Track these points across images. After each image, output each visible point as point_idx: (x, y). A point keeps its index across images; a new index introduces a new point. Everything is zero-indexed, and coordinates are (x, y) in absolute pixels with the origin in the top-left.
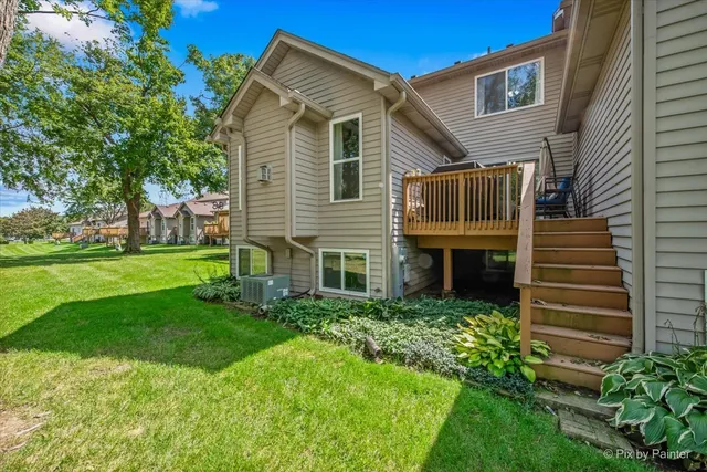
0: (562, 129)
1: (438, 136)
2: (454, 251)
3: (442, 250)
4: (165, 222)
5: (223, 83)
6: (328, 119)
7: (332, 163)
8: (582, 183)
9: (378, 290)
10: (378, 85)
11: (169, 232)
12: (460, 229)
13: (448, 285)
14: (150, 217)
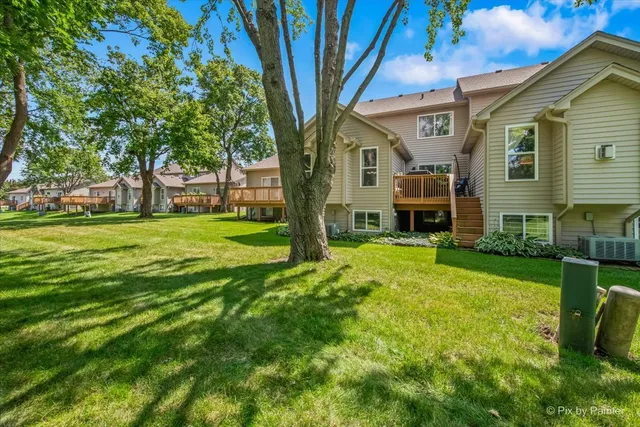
0: (464, 151)
1: (403, 152)
2: (415, 212)
3: (409, 212)
4: (131, 192)
5: (216, 84)
6: (360, 147)
7: (361, 168)
8: (472, 180)
9: (387, 229)
10: (390, 137)
11: (135, 201)
12: (421, 201)
13: (412, 228)
14: (116, 187)
